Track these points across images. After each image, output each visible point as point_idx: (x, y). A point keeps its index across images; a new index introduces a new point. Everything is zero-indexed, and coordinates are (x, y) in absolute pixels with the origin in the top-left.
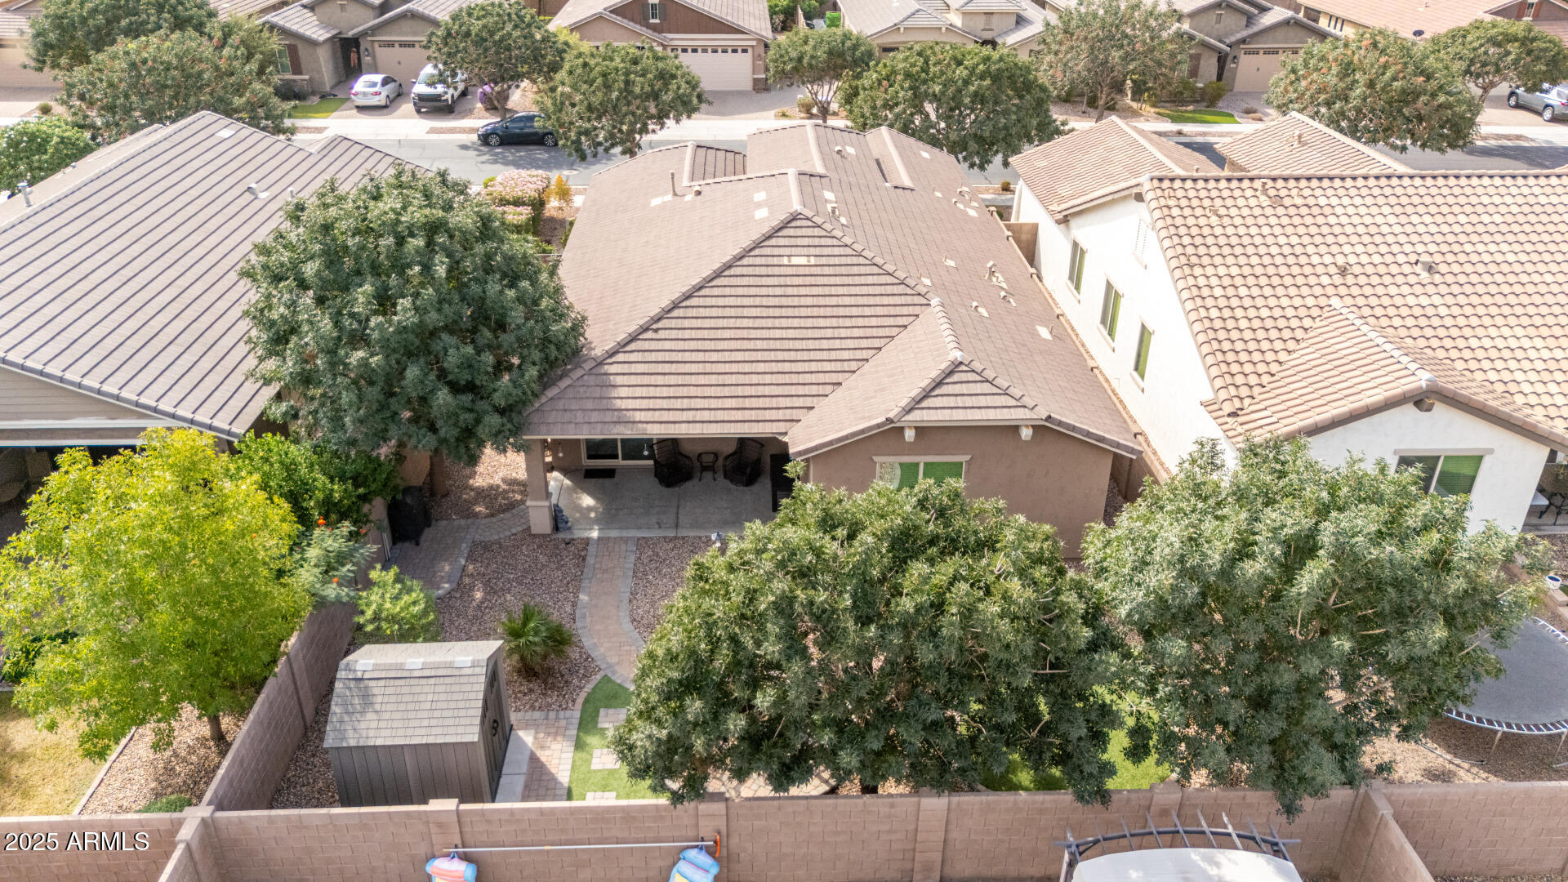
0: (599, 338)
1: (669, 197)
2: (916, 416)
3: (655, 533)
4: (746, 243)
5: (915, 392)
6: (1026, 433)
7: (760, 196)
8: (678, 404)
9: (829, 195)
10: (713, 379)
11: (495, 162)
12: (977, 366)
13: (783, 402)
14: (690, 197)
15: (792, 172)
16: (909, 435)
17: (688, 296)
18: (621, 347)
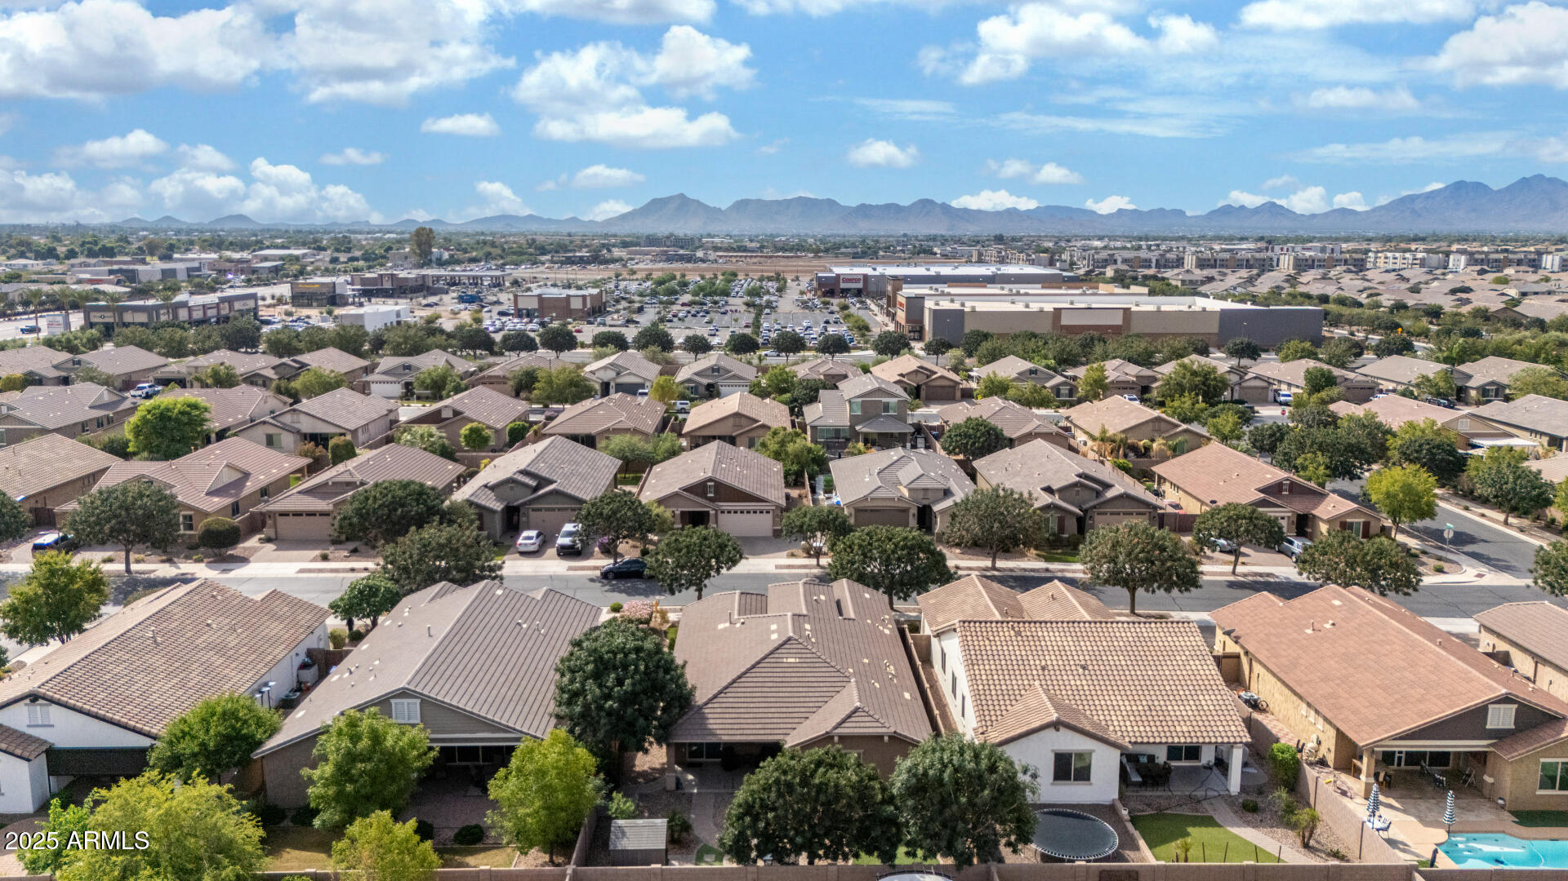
0: (700, 698)
1: (727, 624)
2: (839, 731)
3: (723, 791)
4: (766, 652)
5: (839, 720)
6: (886, 738)
7: (774, 627)
8: (736, 726)
9: (808, 627)
10: (751, 715)
11: (613, 591)
12: (866, 709)
13: (782, 726)
14: (738, 625)
15: (789, 614)
16: (836, 739)
17: (740, 677)
18: (710, 701)
